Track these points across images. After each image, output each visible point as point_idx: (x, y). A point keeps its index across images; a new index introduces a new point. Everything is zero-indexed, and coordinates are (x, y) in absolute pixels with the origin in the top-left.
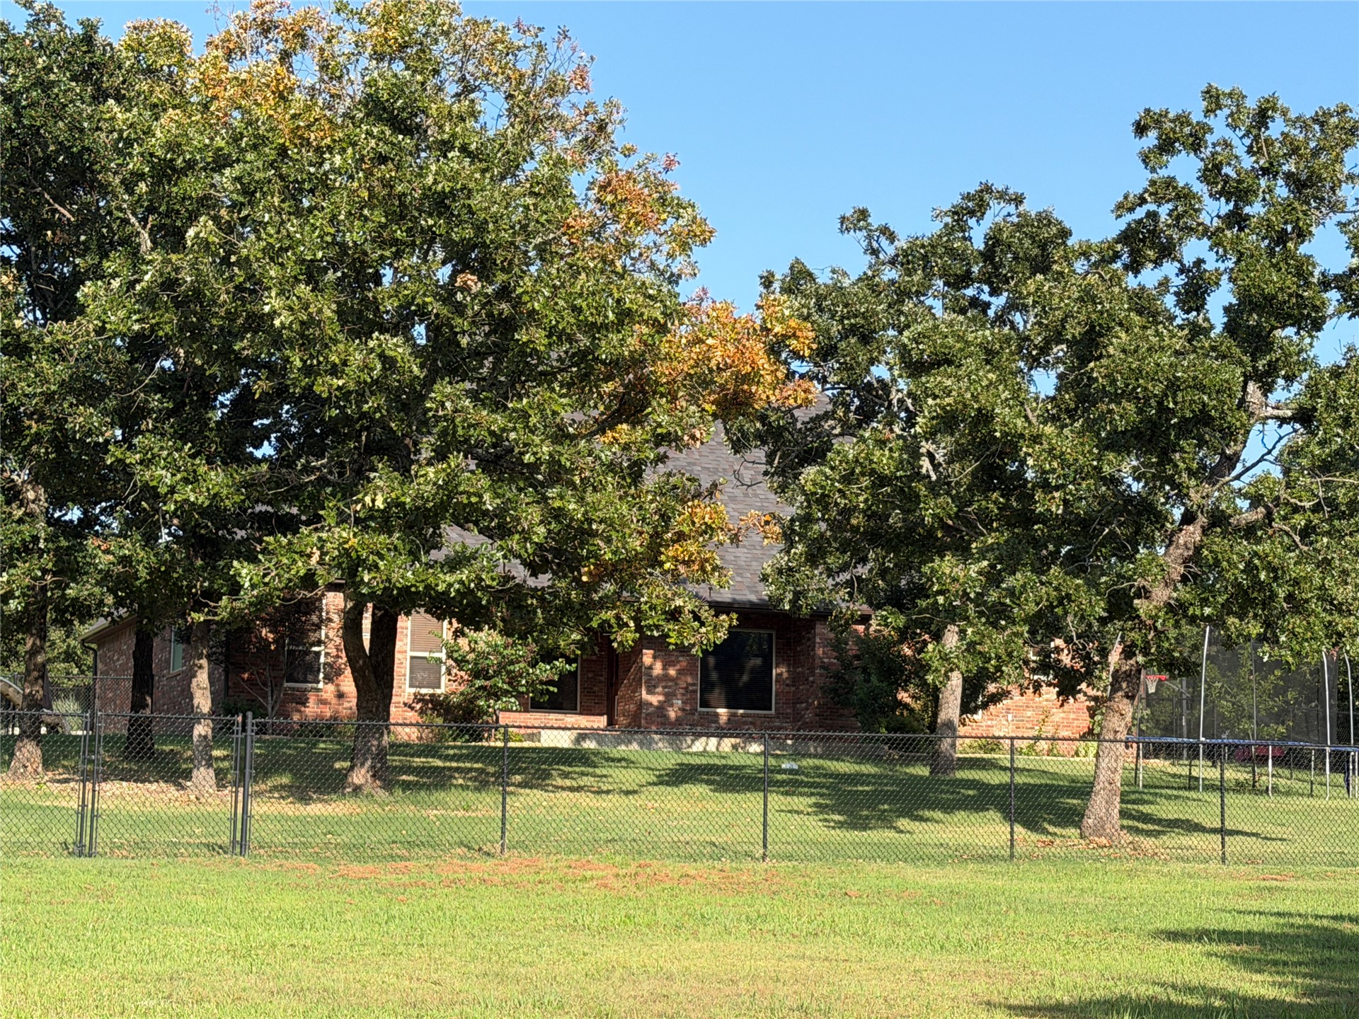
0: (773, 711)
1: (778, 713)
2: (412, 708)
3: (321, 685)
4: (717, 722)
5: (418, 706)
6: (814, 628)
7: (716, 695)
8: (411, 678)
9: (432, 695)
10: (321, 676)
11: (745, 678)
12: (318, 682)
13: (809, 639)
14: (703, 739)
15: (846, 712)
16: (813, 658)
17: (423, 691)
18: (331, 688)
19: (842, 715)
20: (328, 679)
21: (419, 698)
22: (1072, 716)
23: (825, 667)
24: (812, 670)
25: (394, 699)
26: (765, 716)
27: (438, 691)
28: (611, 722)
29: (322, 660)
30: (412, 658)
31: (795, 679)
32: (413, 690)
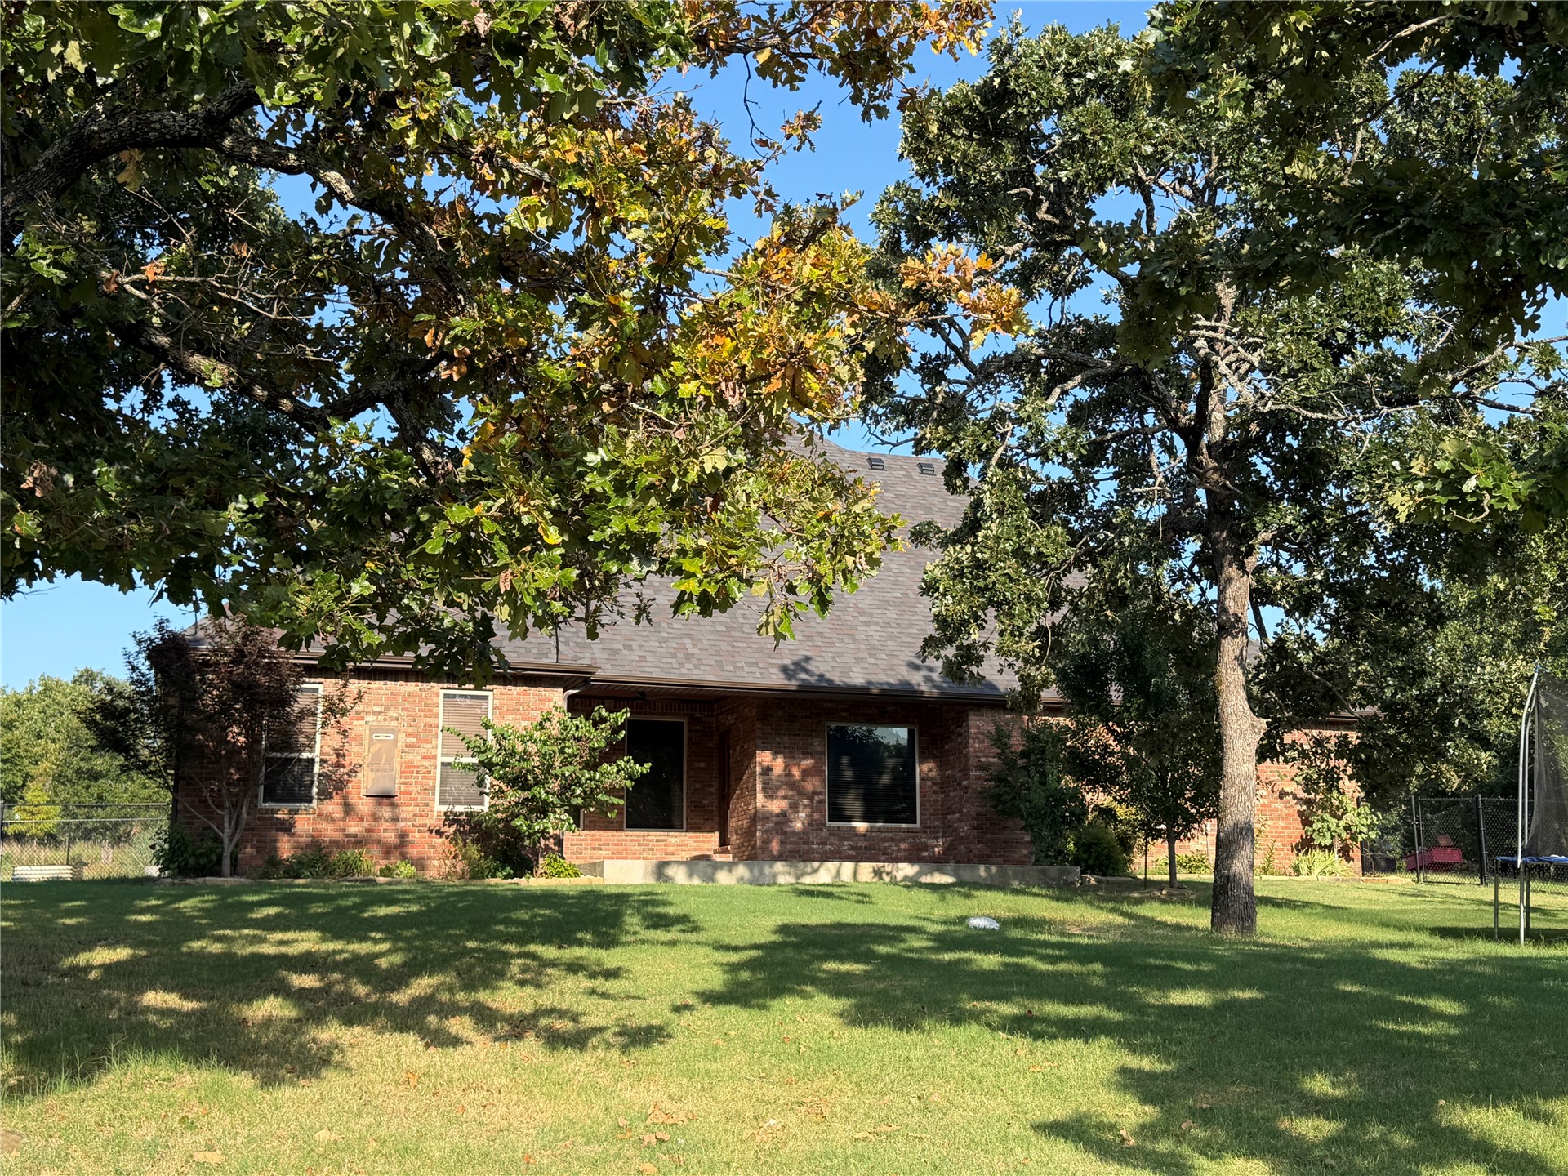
0: (918, 824)
1: (924, 827)
2: (439, 833)
3: (313, 804)
4: (848, 839)
5: (450, 830)
6: (966, 720)
7: (851, 804)
8: (441, 792)
9: (469, 815)
10: (315, 790)
12: (310, 801)
13: (960, 735)
15: (1010, 823)
16: (967, 757)
17: (459, 809)
18: (326, 807)
19: (1005, 828)
20: (325, 795)
21: (452, 819)
22: (1281, 824)
23: (982, 767)
24: (965, 772)
25: (418, 821)
26: (908, 831)
27: (478, 809)
28: (724, 842)
29: (317, 769)
30: (443, 764)
31: (944, 784)
32: (444, 808)
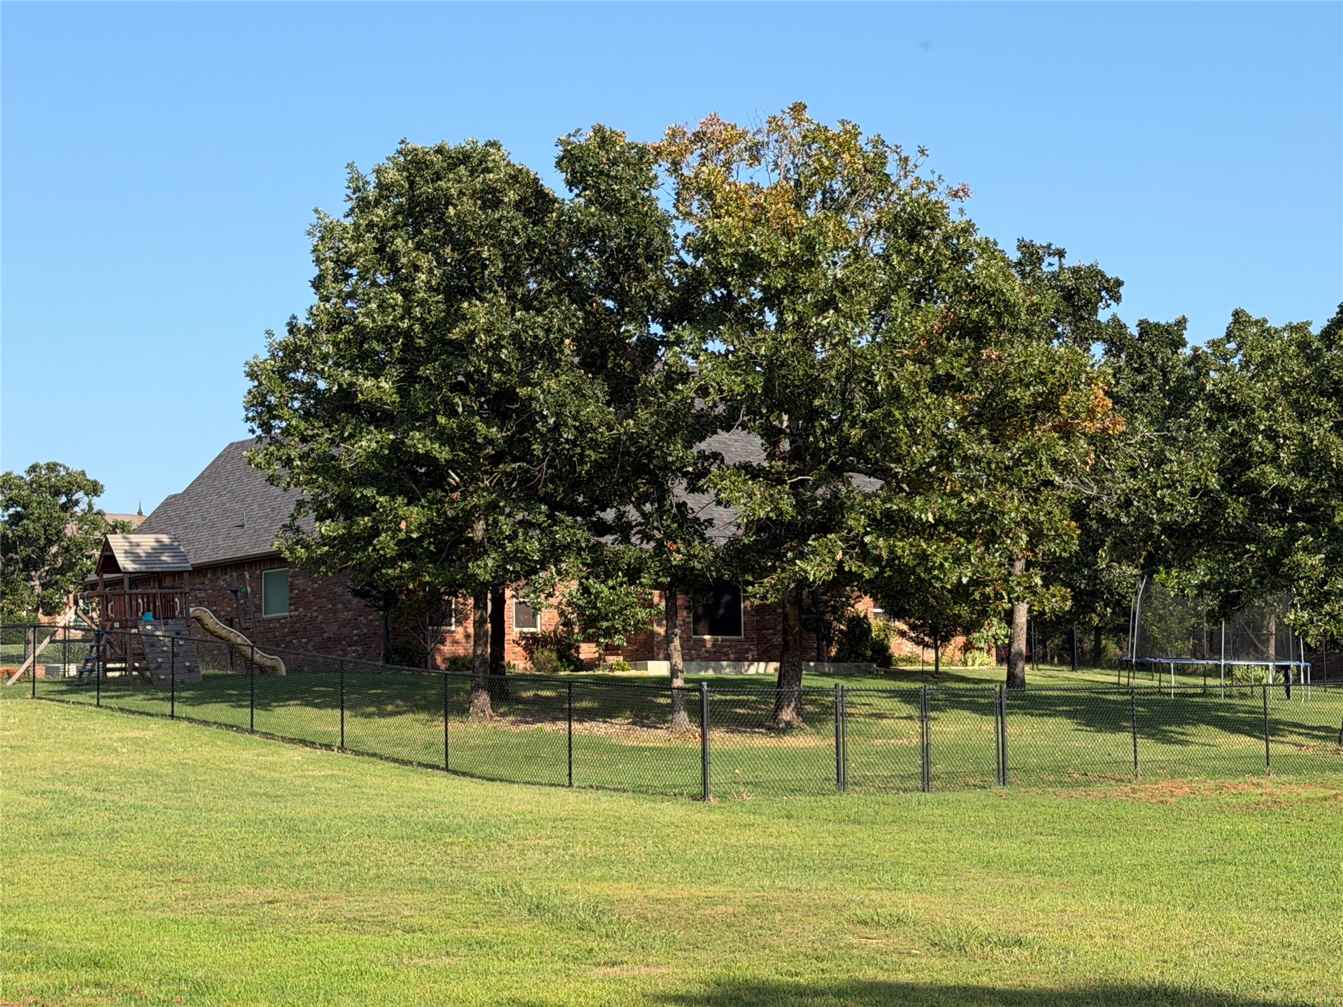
0: (743, 636)
1: (746, 638)
2: (519, 644)
3: (453, 628)
4: (705, 646)
5: (523, 643)
7: (702, 626)
8: (517, 619)
9: (532, 634)
10: (453, 620)
11: (721, 611)
12: (451, 625)
14: (756, 664)
17: (525, 630)
18: (460, 629)
20: (459, 623)
21: (523, 636)
25: (507, 637)
27: (538, 630)
29: (453, 607)
30: (516, 603)
31: (759, 610)
32: (518, 630)
